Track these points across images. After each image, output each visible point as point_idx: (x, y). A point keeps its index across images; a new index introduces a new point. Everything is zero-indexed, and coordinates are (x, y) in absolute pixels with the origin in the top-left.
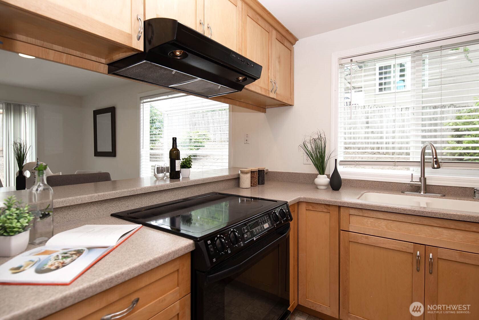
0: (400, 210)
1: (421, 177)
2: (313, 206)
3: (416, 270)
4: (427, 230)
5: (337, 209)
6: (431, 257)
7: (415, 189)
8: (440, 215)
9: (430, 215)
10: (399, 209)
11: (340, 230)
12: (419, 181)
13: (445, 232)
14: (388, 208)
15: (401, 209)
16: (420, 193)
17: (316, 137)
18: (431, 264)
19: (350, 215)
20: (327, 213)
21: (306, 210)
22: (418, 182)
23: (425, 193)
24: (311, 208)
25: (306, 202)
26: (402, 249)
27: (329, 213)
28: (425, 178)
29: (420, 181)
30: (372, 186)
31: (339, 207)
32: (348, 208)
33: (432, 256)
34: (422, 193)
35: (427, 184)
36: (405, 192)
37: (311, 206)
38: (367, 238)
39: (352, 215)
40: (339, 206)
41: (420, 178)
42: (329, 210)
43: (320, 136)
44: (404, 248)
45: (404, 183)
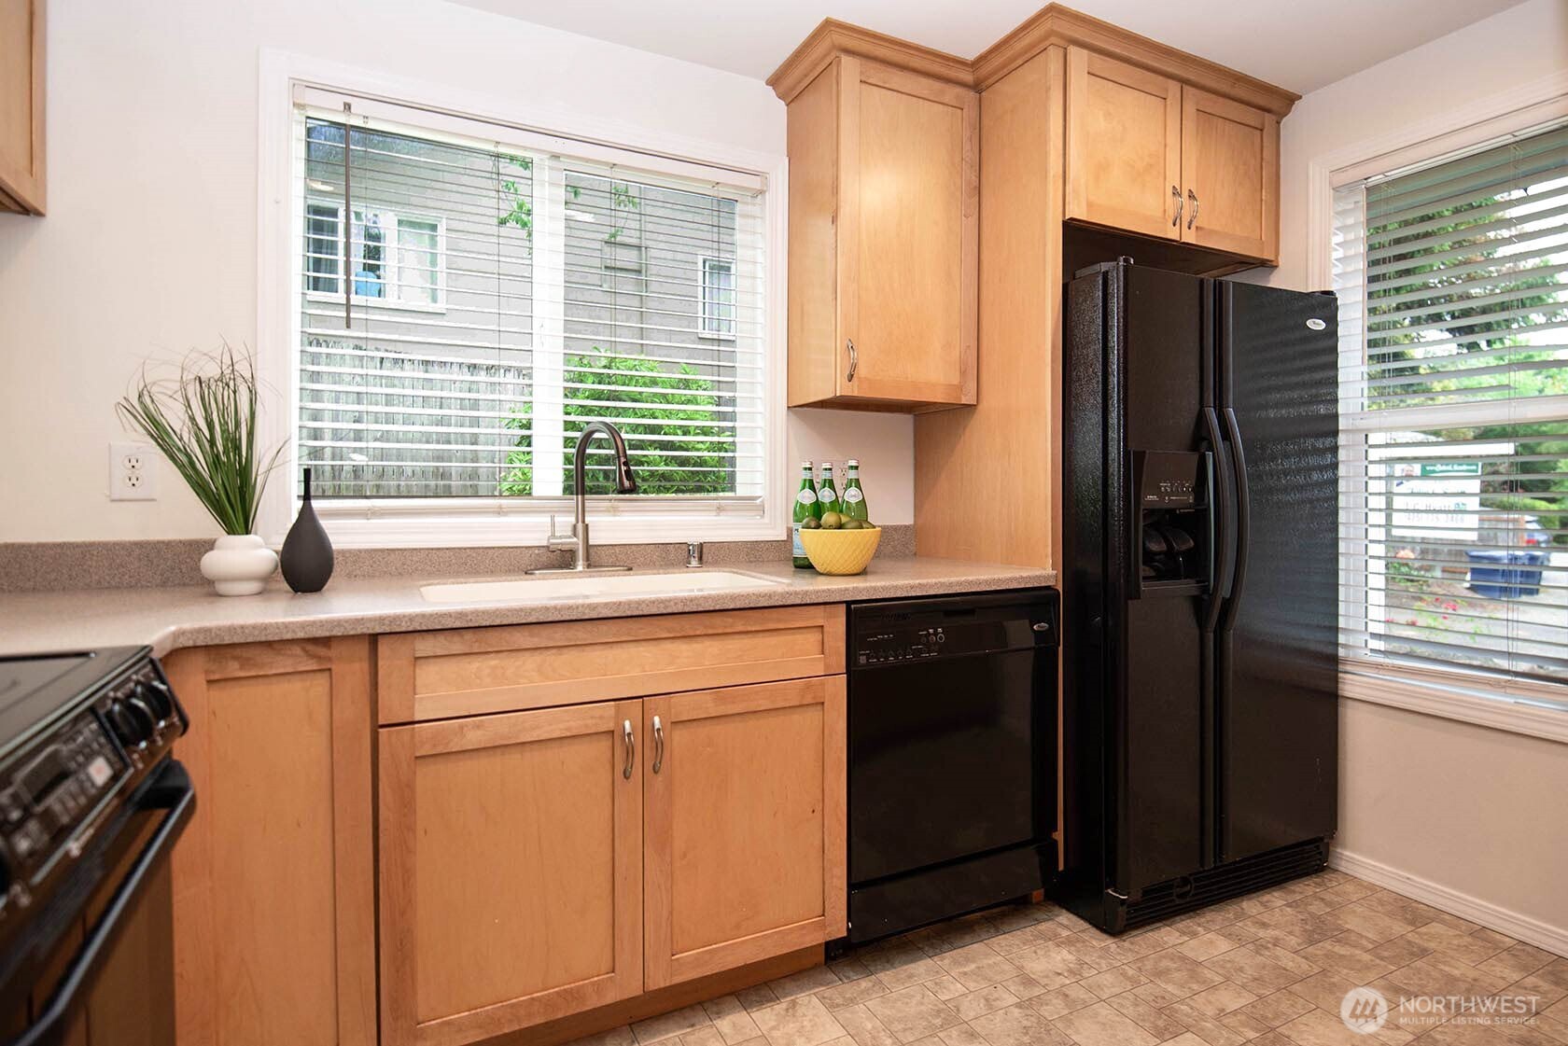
0: (580, 608)
1: (578, 522)
2: (248, 659)
3: (623, 777)
4: (646, 653)
5: (364, 649)
6: (657, 725)
7: (561, 559)
8: (676, 604)
9: (654, 611)
10: (577, 608)
11: (376, 727)
12: (570, 533)
13: (683, 649)
14: (547, 609)
15: (583, 606)
16: (575, 567)
17: (211, 371)
18: (659, 746)
19: (419, 662)
20: (319, 675)
21: (209, 682)
22: (570, 537)
23: (589, 566)
24: (234, 669)
25: (207, 647)
26: (586, 726)
27: (327, 674)
28: (587, 525)
29: (575, 534)
30: (428, 568)
31: (374, 639)
32: (409, 636)
33: (661, 721)
34: (580, 568)
35: (591, 542)
36: (537, 572)
37: (235, 658)
38: (478, 727)
39: (423, 661)
40: (370, 635)
41: (575, 527)
42: (330, 659)
43: (227, 372)
44: (589, 722)
45: (526, 547)
